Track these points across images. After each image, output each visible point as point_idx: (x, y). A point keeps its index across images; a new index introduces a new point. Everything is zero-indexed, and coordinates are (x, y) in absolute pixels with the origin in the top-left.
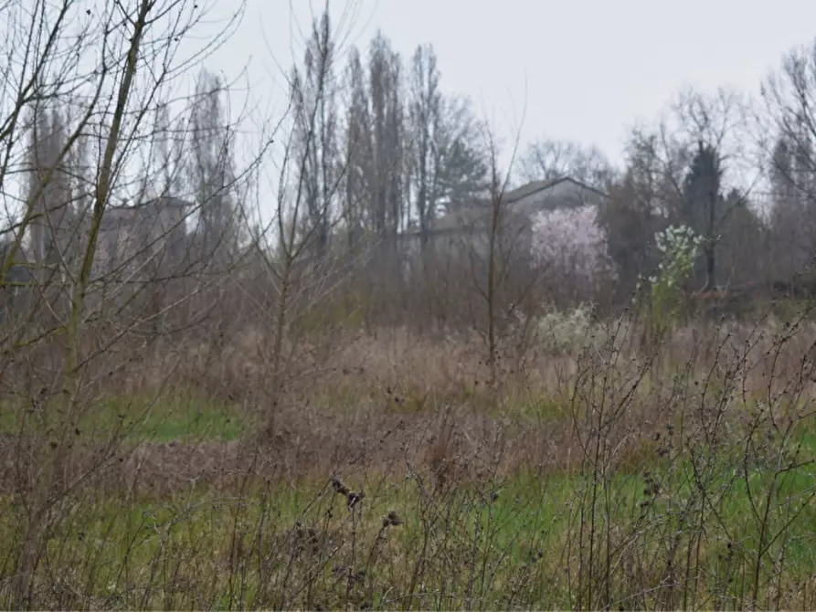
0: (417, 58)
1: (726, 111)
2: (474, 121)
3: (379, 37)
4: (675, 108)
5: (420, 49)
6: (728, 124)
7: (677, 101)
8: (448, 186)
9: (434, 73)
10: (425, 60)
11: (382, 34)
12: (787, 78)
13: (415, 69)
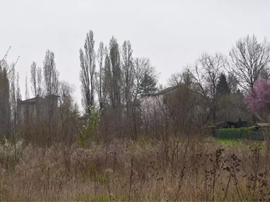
0: (124, 45)
1: (218, 62)
2: (150, 67)
3: (113, 38)
4: (201, 61)
5: (125, 42)
6: (219, 66)
7: (201, 58)
8: (142, 89)
9: (130, 50)
10: (127, 46)
11: (114, 38)
12: (238, 49)
13: (124, 49)
